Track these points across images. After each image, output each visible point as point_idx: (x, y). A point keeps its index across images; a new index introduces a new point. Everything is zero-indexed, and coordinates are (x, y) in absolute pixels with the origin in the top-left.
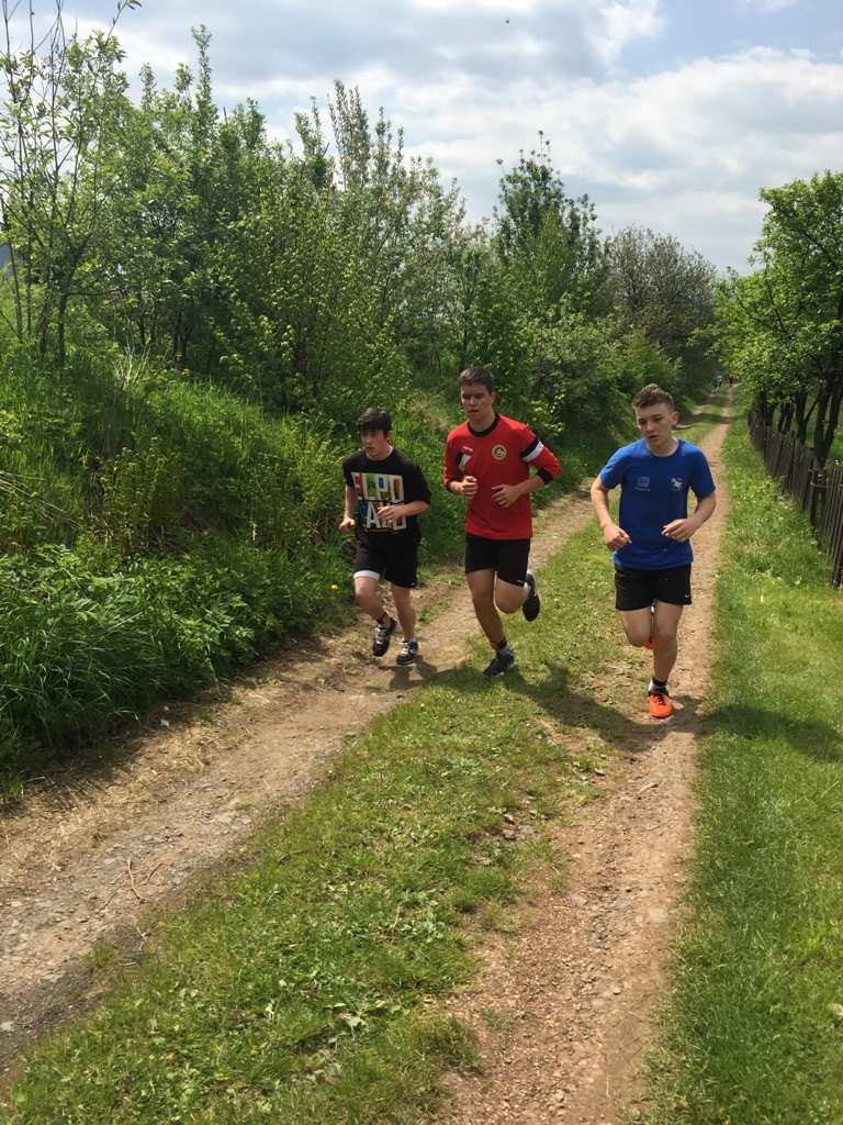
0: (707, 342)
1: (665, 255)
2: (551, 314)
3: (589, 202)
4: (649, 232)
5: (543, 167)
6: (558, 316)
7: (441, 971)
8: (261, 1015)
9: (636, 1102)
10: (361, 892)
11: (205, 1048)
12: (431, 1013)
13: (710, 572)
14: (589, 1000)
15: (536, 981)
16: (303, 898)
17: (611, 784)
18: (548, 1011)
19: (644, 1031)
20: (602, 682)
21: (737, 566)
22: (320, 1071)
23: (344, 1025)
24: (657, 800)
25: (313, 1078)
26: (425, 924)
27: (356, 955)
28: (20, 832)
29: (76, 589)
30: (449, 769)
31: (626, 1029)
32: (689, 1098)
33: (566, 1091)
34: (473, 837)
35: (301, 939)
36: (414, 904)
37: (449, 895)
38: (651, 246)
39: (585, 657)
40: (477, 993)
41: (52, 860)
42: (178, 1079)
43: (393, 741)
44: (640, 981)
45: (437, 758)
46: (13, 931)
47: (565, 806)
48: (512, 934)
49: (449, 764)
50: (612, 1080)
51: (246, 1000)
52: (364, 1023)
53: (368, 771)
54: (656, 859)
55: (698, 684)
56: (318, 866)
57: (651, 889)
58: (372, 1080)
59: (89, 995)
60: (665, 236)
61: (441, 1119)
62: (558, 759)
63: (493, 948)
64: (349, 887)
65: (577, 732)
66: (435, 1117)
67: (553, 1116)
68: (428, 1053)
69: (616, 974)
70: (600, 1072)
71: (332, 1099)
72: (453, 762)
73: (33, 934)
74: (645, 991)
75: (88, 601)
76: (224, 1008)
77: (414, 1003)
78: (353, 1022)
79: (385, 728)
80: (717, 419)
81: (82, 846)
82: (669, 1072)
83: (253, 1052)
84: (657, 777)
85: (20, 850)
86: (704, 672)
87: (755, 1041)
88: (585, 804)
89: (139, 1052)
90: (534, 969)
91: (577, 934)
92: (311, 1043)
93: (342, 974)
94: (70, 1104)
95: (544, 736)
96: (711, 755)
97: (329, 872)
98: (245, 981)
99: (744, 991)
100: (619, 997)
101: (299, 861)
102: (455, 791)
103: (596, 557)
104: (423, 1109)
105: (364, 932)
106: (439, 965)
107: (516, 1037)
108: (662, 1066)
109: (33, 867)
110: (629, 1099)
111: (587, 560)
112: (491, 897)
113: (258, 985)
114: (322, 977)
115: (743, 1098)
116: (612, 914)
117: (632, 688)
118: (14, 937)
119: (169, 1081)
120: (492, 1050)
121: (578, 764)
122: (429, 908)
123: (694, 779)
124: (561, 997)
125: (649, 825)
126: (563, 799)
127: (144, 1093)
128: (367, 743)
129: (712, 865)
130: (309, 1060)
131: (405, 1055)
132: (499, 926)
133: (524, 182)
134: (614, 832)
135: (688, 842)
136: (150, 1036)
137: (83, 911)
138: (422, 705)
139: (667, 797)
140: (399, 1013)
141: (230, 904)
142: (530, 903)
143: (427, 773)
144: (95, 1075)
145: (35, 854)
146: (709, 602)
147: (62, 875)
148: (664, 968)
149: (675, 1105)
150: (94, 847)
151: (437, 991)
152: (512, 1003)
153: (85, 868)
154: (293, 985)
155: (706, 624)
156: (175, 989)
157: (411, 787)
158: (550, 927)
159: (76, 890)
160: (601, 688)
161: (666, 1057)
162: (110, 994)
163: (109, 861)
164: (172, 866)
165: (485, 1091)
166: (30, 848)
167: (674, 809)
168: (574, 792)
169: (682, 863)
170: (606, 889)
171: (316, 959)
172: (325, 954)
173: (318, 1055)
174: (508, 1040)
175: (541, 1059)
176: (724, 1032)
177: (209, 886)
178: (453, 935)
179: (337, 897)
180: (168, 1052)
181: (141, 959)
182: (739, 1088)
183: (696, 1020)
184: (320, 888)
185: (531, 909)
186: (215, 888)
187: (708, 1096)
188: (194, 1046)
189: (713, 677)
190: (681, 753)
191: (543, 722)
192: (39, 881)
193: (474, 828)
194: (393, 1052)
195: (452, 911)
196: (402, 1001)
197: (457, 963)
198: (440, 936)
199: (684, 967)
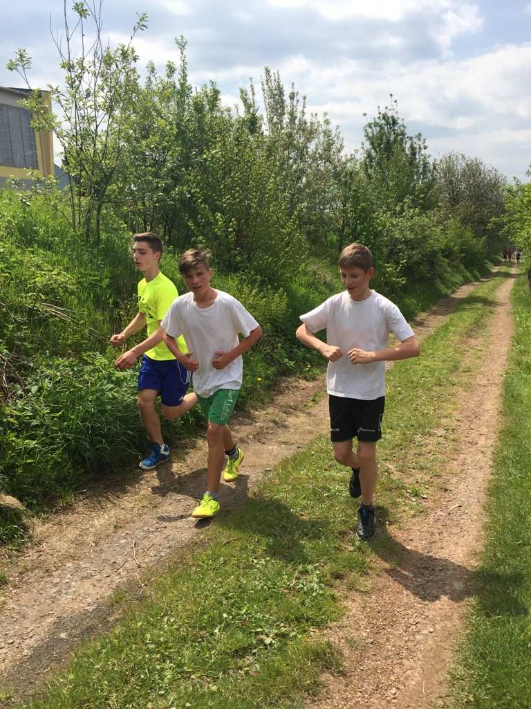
0: (501, 225)
1: (473, 170)
2: (398, 209)
3: (422, 138)
4: (463, 156)
5: (392, 117)
6: (403, 211)
7: (321, 613)
8: (212, 634)
9: (441, 697)
10: (273, 564)
11: (178, 652)
12: (314, 637)
13: (500, 373)
14: (413, 635)
15: (380, 622)
16: (238, 567)
17: (431, 504)
18: (388, 640)
19: (448, 655)
20: (427, 441)
21: (518, 370)
22: (247, 669)
23: (262, 641)
24: (460, 515)
25: (243, 672)
26: (312, 585)
27: (270, 601)
28: (72, 522)
29: (105, 378)
30: (328, 492)
31: (436, 654)
32: (474, 696)
33: (398, 689)
34: (343, 534)
35: (236, 591)
36: (306, 572)
37: (327, 568)
38: (464, 164)
39: (416, 425)
40: (343, 627)
41: (90, 539)
42: (162, 669)
43: (294, 474)
44: (446, 624)
45: (321, 485)
46: (68, 581)
47: (401, 517)
48: (366, 593)
49: (328, 488)
50: (427, 683)
51: (203, 625)
52: (273, 642)
53: (278, 492)
54: (459, 551)
55: (491, 443)
56: (247, 547)
57: (455, 570)
58: (277, 675)
59: (110, 619)
60: (473, 159)
61: (319, 700)
62: (397, 488)
63: (354, 601)
64: (265, 561)
65: (410, 471)
66: (316, 699)
67: (389, 703)
68: (312, 661)
69: (432, 621)
70: (419, 679)
71: (254, 685)
72: (331, 487)
73: (79, 583)
74: (449, 631)
75: (112, 386)
76: (190, 629)
77: (305, 631)
78: (268, 641)
79: (289, 466)
80: (508, 275)
81: (107, 531)
82: (462, 680)
83: (207, 655)
84: (461, 501)
85: (71, 533)
86: (494, 436)
87: (518, 664)
88: (414, 516)
89: (139, 653)
90: (379, 614)
91: (407, 595)
92: (241, 652)
93: (261, 612)
94: (99, 680)
95: (389, 473)
96: (497, 488)
97: (254, 551)
98: (202, 614)
99: (512, 633)
100: (433, 634)
101: (235, 545)
102: (332, 505)
103: (425, 362)
104: (309, 694)
105: (274, 588)
106: (320, 609)
107: (367, 655)
108: (458, 676)
109: (79, 543)
110: (437, 695)
111: (419, 365)
112: (353, 570)
113: (210, 616)
114: (249, 614)
115: (509, 698)
116: (430, 584)
117: (446, 445)
118: (67, 585)
119: (157, 670)
120: (352, 662)
121: (410, 491)
122: (315, 575)
123: (485, 503)
124: (396, 632)
125: (455, 531)
126: (400, 512)
127: (142, 676)
128: (278, 475)
129: (495, 555)
130: (240, 662)
131: (299, 661)
132: (358, 587)
133: (381, 127)
134: (433, 534)
135: (480, 541)
136: (146, 644)
137: (108, 570)
138: (313, 452)
139: (467, 513)
140: (295, 636)
141: (194, 569)
142: (378, 574)
143: (315, 493)
144: (115, 665)
145: (80, 535)
146: (499, 392)
147: (96, 549)
148: (462, 618)
149: (465, 700)
150: (114, 533)
151: (318, 625)
152: (365, 634)
153: (108, 545)
154: (231, 617)
155: (497, 406)
156: (161, 617)
157: (304, 502)
158: (390, 590)
159: (104, 558)
160: (426, 445)
161: (461, 671)
162: (123, 619)
163: (123, 541)
164: (160, 545)
165: (347, 685)
166: (78, 532)
167: (472, 521)
168: (407, 508)
169: (476, 554)
170: (426, 568)
171: (246, 602)
172: (251, 600)
173: (245, 659)
174: (362, 656)
175: (382, 669)
176: (498, 657)
177: (182, 558)
178: (329, 592)
179: (258, 566)
180: (157, 654)
181: (142, 599)
182: (508, 691)
183: (480, 649)
184: (248, 560)
185: (378, 578)
186: (185, 559)
187: (487, 695)
188: (173, 650)
189: (500, 440)
190: (477, 487)
191: (388, 465)
192: (82, 552)
193: (343, 528)
194: (292, 660)
195: (329, 576)
196: (297, 629)
197: (331, 609)
198: (321, 592)
199: (474, 617)
